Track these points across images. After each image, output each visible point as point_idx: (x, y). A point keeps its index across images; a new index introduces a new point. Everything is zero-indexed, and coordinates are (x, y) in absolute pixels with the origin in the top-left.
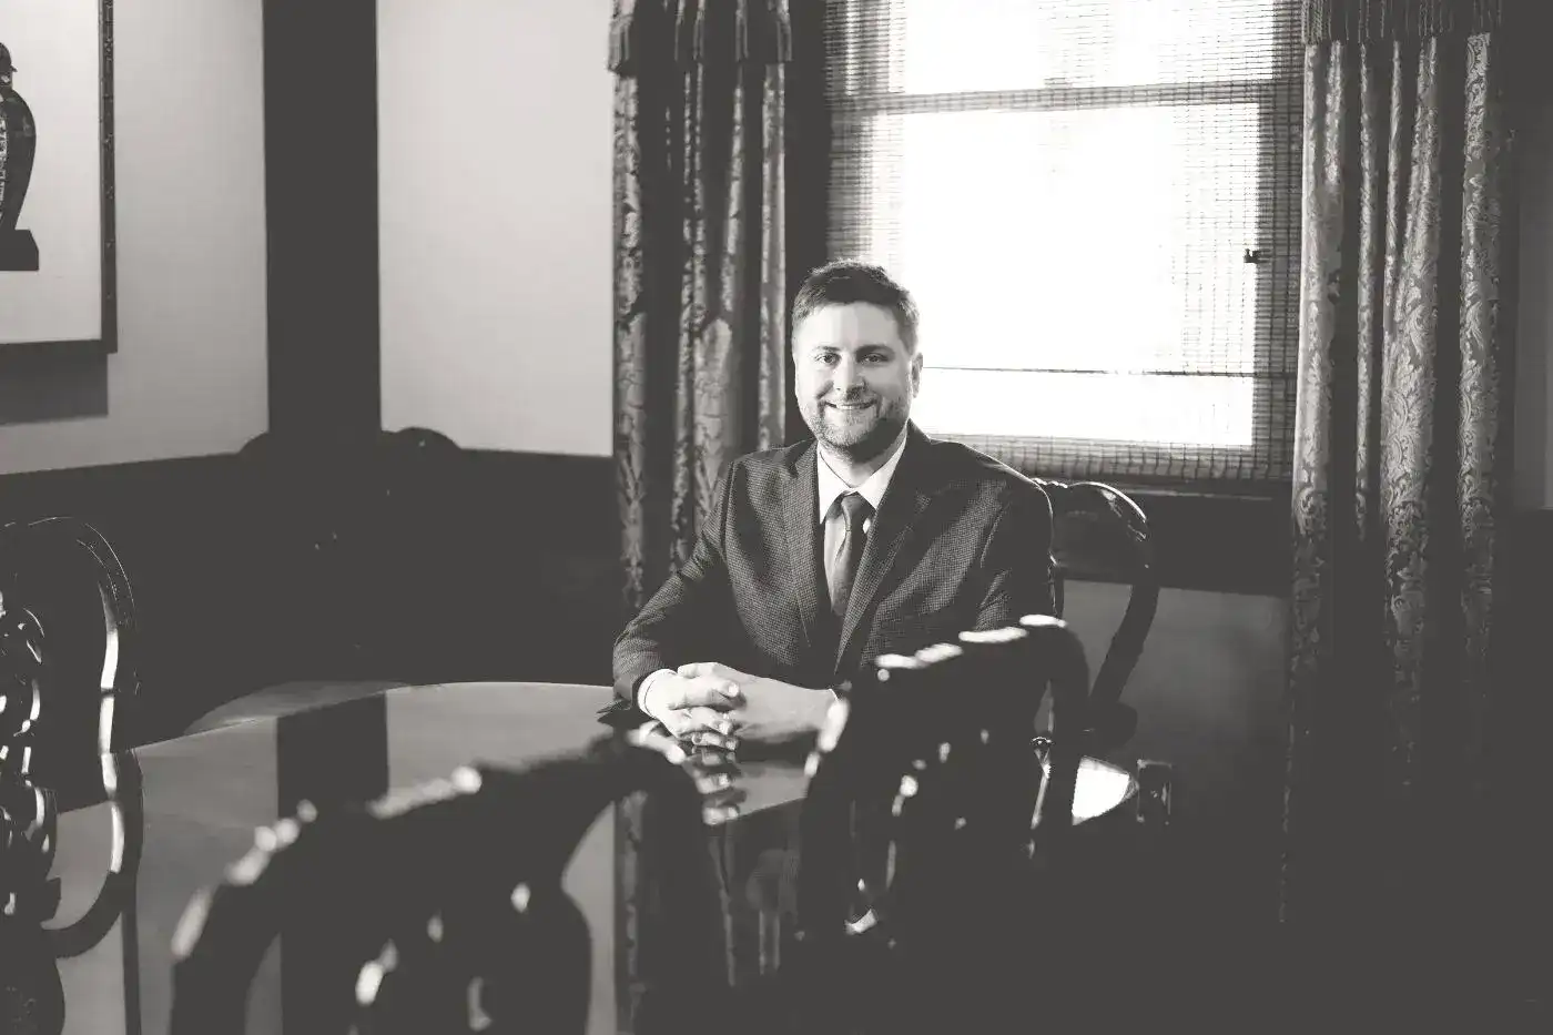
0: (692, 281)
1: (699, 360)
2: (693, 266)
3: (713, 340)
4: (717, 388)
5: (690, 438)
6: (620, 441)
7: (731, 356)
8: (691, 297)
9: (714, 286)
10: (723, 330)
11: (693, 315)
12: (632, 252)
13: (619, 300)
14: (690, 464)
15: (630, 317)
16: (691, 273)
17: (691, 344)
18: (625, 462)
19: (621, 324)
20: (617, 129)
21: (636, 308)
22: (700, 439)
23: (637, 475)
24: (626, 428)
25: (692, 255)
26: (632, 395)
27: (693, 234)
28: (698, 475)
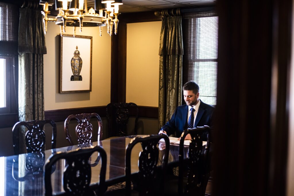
0: (170, 84)
1: (170, 94)
2: (170, 82)
3: (173, 91)
4: (173, 98)
5: (169, 105)
6: (160, 105)
7: (174, 94)
8: (170, 86)
9: (173, 85)
10: (174, 90)
11: (170, 88)
12: (162, 80)
13: (160, 86)
14: (169, 108)
15: (161, 88)
16: (170, 83)
17: (169, 92)
18: (160, 108)
19: (160, 89)
20: (160, 63)
21: (162, 87)
22: (170, 105)
23: (162, 109)
24: (160, 103)
25: (170, 80)
26: (161, 99)
27: (170, 78)
28: (170, 110)
